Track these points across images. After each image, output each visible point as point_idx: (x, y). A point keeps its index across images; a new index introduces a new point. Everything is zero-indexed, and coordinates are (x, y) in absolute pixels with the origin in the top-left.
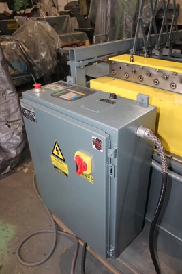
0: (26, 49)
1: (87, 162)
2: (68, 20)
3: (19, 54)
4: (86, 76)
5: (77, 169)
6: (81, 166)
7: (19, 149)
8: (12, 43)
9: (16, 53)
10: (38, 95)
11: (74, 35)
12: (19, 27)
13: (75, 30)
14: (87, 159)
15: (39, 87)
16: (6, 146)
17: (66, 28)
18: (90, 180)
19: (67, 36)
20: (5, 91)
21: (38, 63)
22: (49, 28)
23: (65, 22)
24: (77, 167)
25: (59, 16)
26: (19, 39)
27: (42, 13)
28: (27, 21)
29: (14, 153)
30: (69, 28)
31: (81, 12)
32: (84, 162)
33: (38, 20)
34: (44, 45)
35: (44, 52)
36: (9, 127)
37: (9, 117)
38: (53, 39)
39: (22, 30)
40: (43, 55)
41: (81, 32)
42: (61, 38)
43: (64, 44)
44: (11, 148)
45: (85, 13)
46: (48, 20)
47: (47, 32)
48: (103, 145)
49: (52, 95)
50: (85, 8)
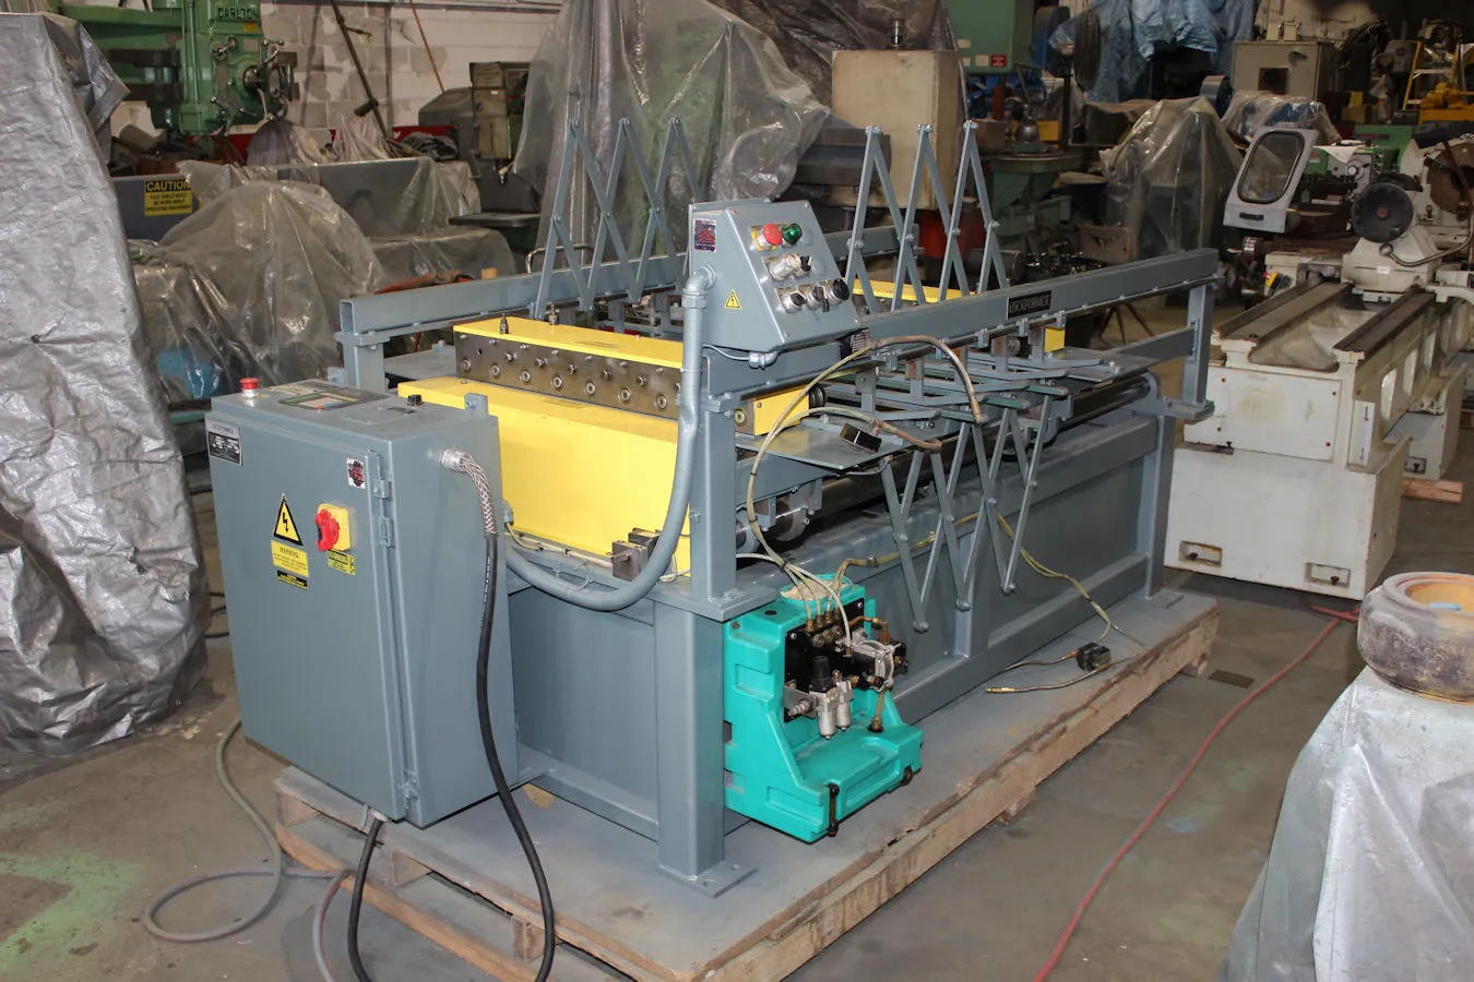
0: (221, 302)
1: (339, 520)
2: (424, 179)
3: (188, 319)
4: (387, 375)
5: (320, 536)
6: (328, 530)
7: (171, 653)
8: (159, 272)
9: (174, 315)
10: (251, 403)
11: (443, 246)
12: (196, 206)
13: (455, 221)
14: (341, 515)
15: (255, 386)
16: (123, 642)
17: (416, 210)
18: (348, 568)
19: (411, 247)
20: (138, 440)
21: (269, 360)
22: (332, 215)
23: (412, 185)
24: (320, 530)
25: (385, 158)
26: (191, 262)
27: (307, 142)
28: (234, 182)
29: (150, 663)
30: (429, 212)
31: (484, 145)
32: (334, 521)
33: (282, 176)
34: (301, 287)
35: (299, 317)
36: (141, 569)
37: (144, 533)
38: (343, 259)
39: (209, 220)
40: (295, 327)
41: (481, 233)
42: (383, 256)
43: (395, 281)
44: (144, 646)
45: (502, 150)
46: (330, 180)
47: (320, 230)
48: (366, 473)
49: (282, 402)
50: (502, 128)
